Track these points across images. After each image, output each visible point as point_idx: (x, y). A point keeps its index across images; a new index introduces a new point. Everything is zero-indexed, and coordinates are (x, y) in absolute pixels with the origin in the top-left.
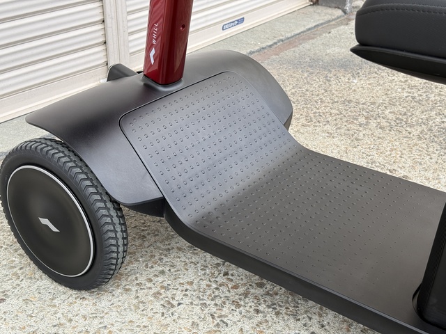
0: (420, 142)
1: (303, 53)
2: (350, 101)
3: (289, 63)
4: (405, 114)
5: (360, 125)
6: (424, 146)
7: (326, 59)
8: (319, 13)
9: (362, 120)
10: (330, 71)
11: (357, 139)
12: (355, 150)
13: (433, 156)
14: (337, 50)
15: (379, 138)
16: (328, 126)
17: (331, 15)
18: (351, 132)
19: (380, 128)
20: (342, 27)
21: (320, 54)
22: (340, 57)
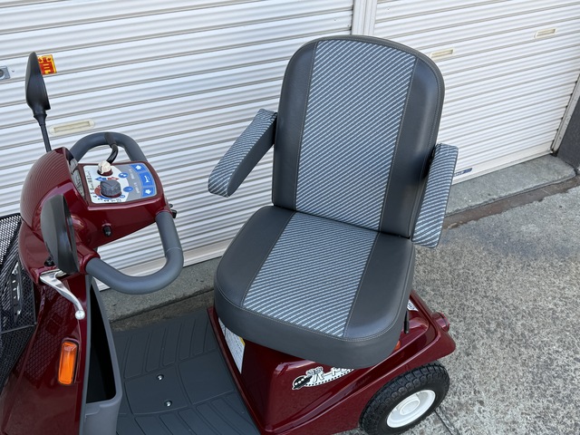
1: (499, 224)
2: (498, 299)
3: (480, 234)
4: (532, 331)
5: (488, 331)
6: (521, 374)
7: (515, 238)
8: (549, 169)
9: (493, 326)
10: (507, 255)
11: (475, 347)
12: (466, 358)
13: (521, 387)
14: (532, 227)
15: (493, 351)
16: (462, 323)
17: (559, 173)
18: (475, 337)
20: (558, 195)
21: (513, 230)
22: (528, 239)
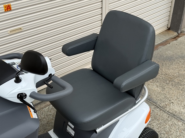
0: (181, 91)
1: (158, 53)
5: (167, 83)
7: (165, 56)
8: (169, 34)
14: (169, 52)
17: (173, 35)
19: (172, 85)
20: (175, 41)
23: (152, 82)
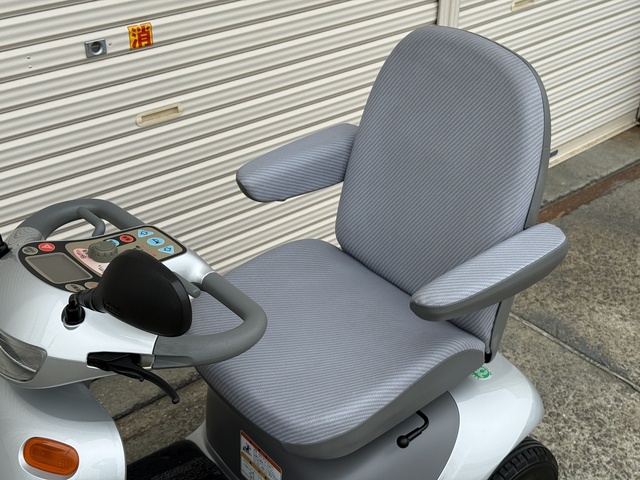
23: (605, 304)
